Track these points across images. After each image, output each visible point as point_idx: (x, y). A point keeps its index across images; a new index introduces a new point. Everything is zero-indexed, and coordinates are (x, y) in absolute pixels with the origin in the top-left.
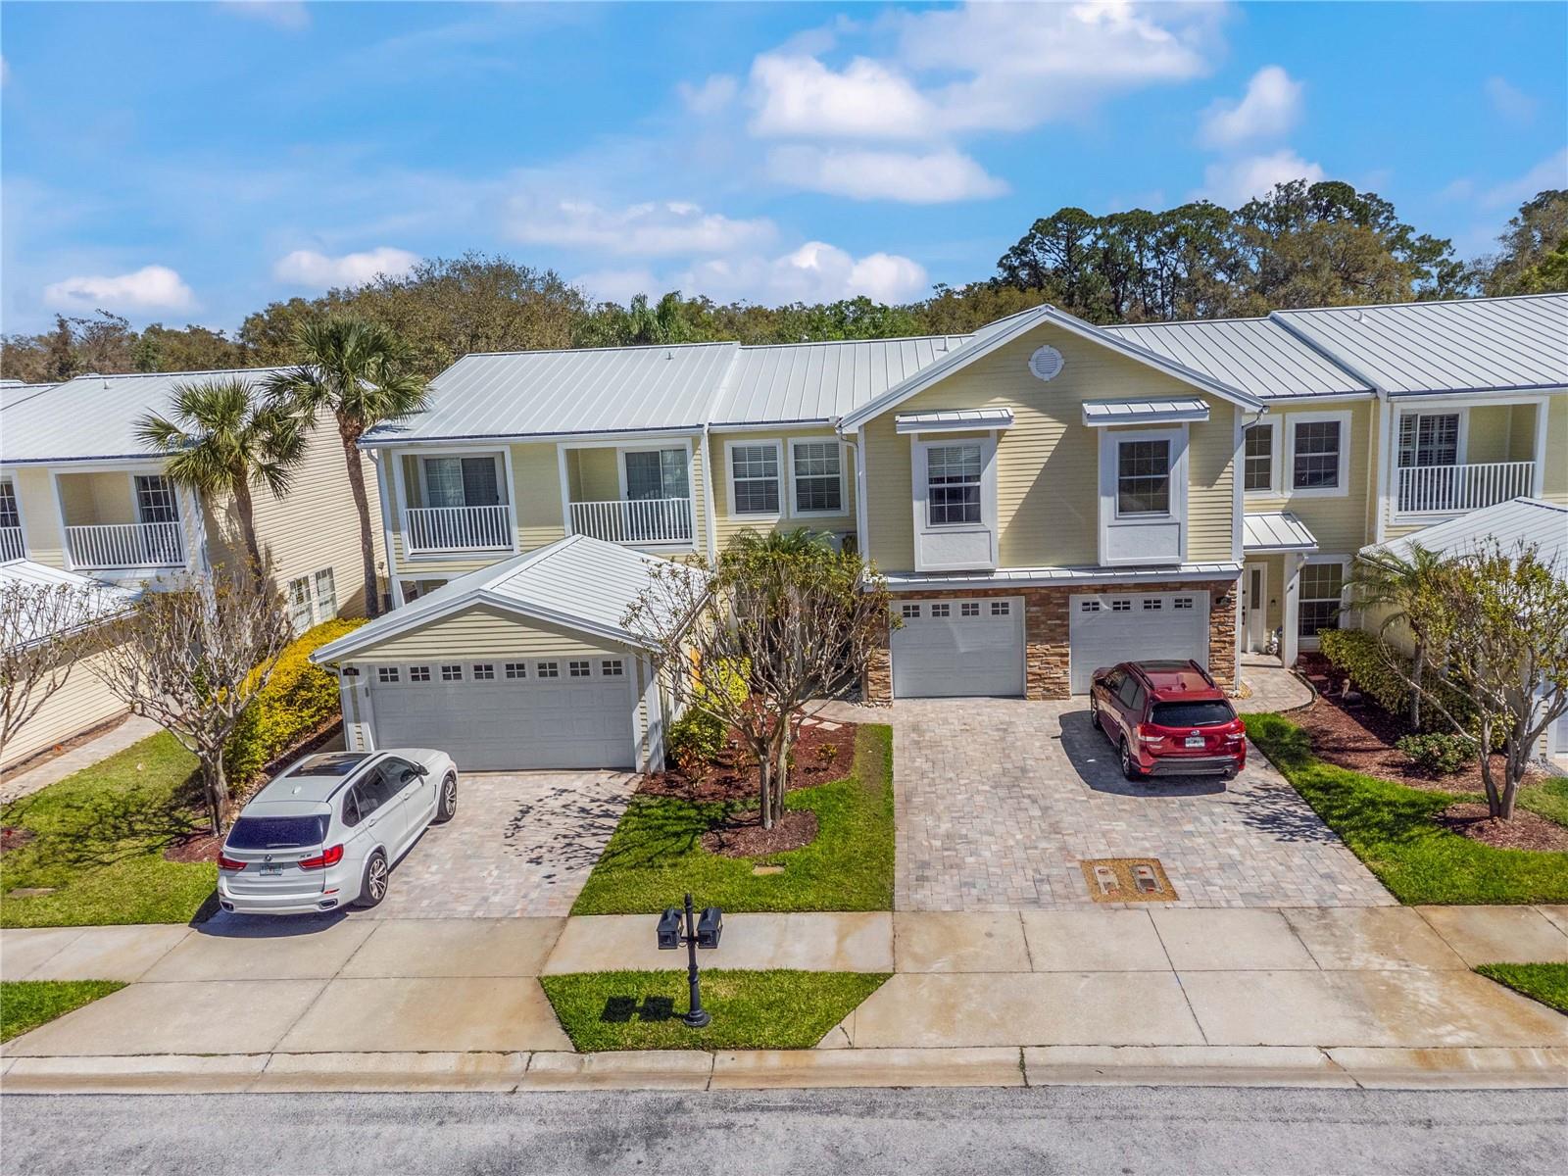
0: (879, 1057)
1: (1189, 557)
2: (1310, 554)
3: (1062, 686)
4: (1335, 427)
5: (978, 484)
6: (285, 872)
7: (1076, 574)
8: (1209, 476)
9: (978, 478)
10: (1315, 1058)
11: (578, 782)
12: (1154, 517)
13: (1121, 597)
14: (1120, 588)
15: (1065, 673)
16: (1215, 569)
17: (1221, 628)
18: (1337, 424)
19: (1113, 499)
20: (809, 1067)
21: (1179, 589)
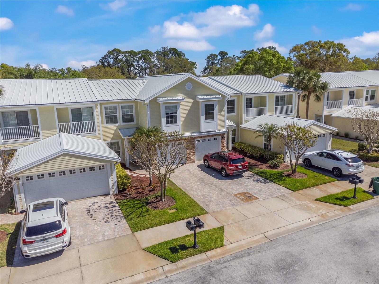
0: (239, 243)
1: (218, 129)
2: (234, 127)
3: (193, 159)
4: (234, 101)
5: (176, 114)
6: (50, 240)
7: (197, 134)
8: (220, 111)
9: (176, 113)
10: (309, 221)
11: (96, 200)
12: (211, 120)
13: (204, 139)
14: (204, 136)
15: (194, 157)
16: (222, 131)
17: (223, 144)
18: (234, 100)
19: (203, 116)
20: (227, 250)
21: (215, 136)
